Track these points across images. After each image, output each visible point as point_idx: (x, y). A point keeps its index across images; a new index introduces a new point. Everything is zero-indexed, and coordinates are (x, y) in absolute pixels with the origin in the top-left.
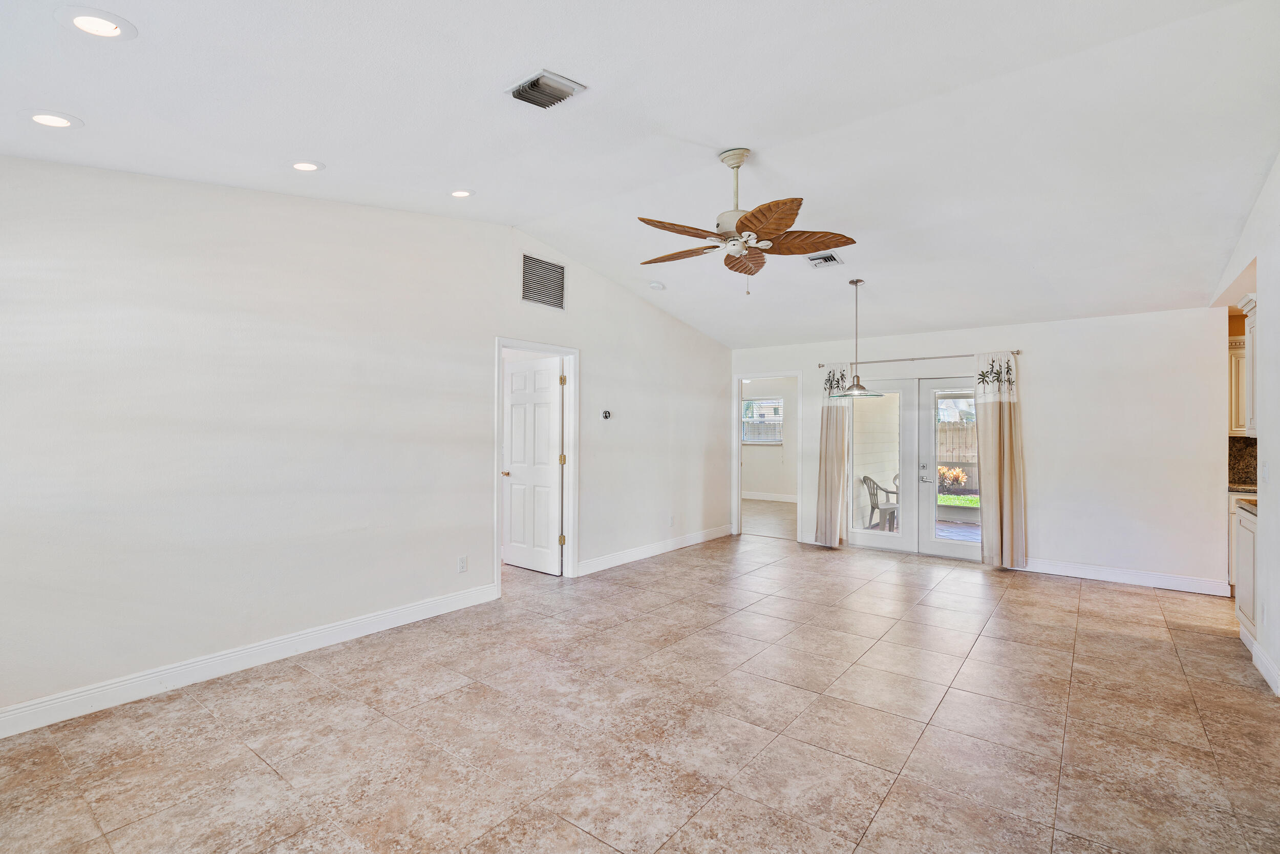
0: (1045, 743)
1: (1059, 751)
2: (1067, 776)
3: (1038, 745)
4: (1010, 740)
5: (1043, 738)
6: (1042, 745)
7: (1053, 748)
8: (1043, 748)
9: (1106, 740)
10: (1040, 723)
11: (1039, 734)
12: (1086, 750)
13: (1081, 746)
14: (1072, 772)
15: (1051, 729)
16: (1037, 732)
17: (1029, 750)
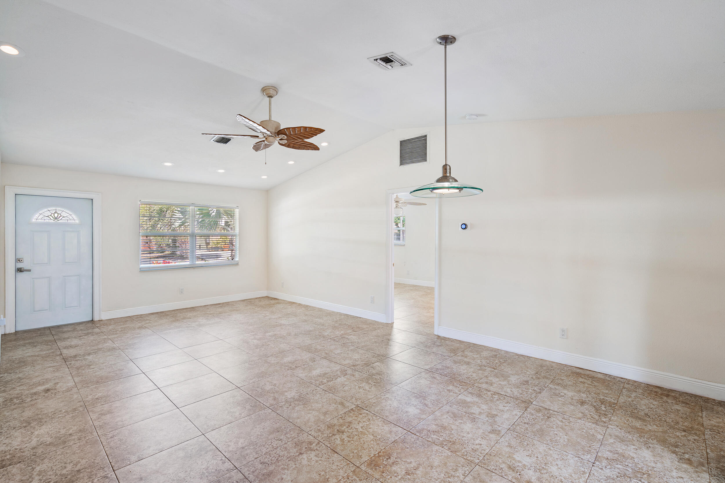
0: (100, 413)
1: (91, 414)
2: (81, 406)
3: (103, 410)
4: (118, 404)
5: (102, 414)
6: (101, 411)
7: (94, 413)
8: (100, 410)
9: (67, 435)
10: (110, 421)
11: (106, 415)
12: (77, 422)
13: (81, 423)
14: (79, 409)
15: (102, 421)
16: (108, 415)
17: (105, 405)
